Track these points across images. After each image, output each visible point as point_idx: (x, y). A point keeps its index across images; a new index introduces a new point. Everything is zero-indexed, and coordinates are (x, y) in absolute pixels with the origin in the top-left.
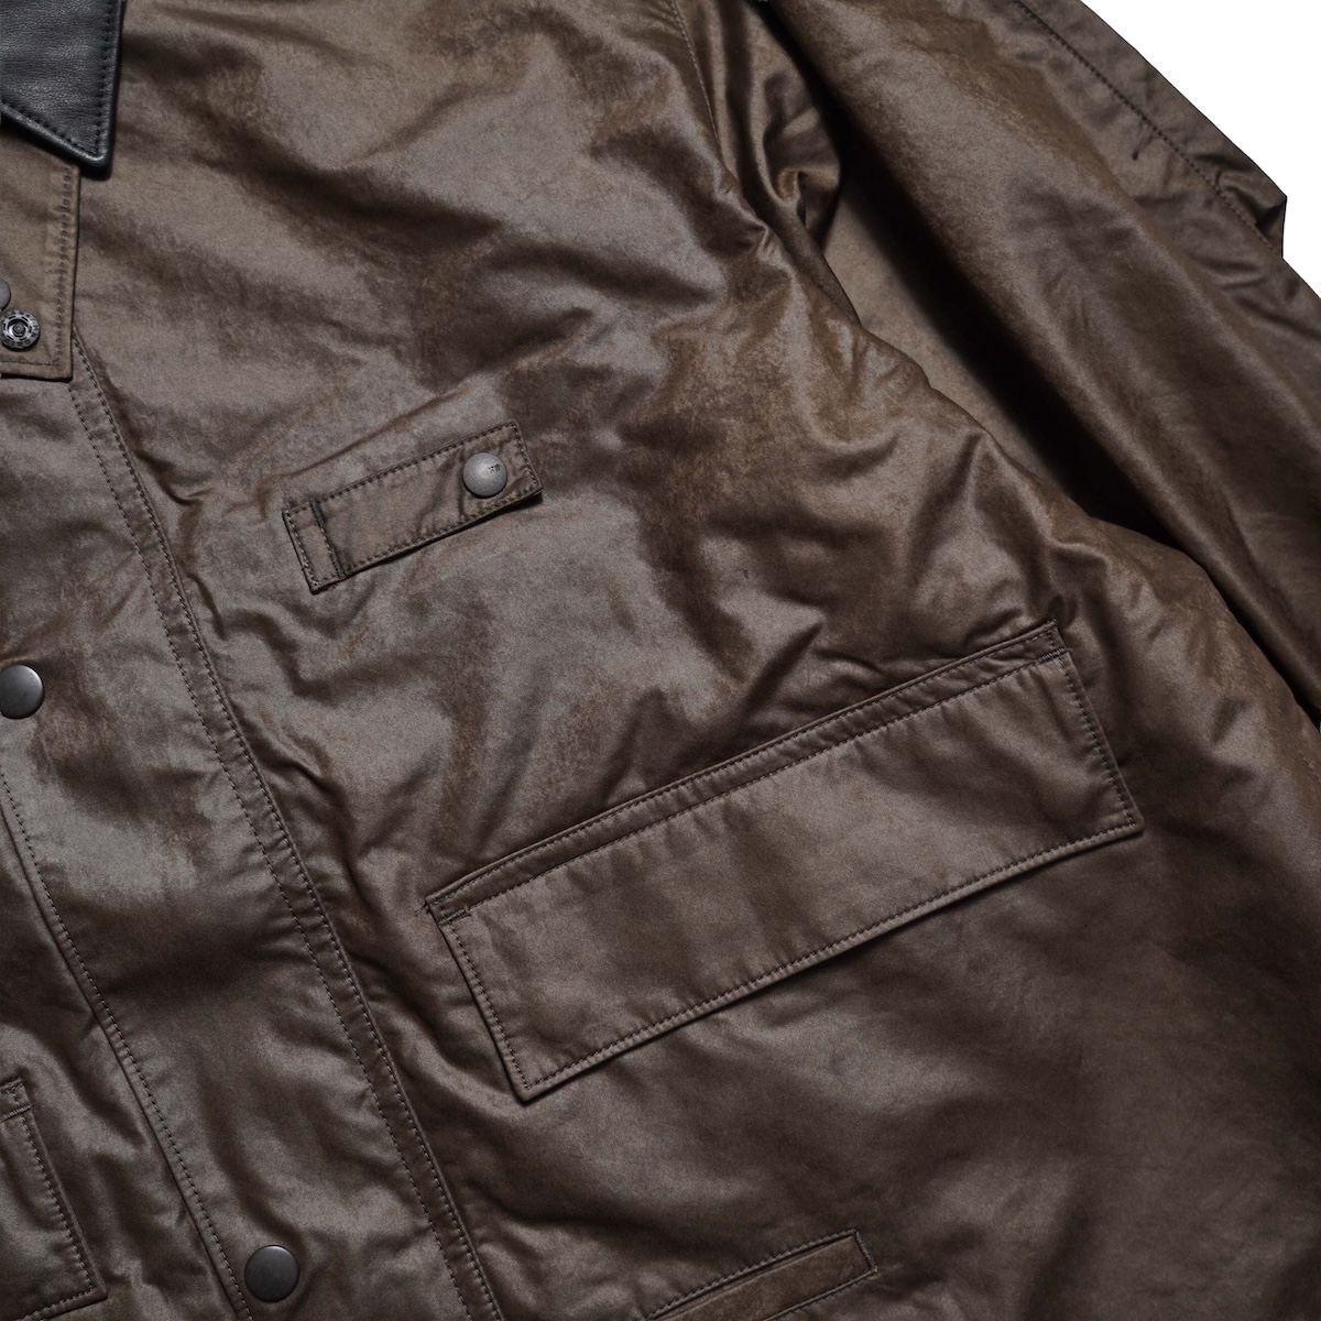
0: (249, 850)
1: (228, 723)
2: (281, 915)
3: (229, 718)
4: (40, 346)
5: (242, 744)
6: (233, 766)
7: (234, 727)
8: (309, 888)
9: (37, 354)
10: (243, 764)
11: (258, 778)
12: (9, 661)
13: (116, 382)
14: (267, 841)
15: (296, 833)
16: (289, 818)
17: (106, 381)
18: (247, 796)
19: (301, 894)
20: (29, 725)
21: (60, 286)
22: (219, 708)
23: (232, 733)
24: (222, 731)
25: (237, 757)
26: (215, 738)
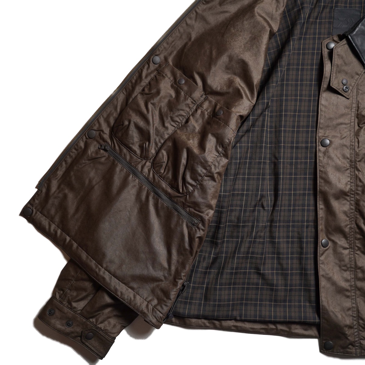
0: (349, 181)
1: (354, 162)
2: (349, 193)
3: (354, 161)
4: (347, 92)
5: (354, 166)
6: (351, 168)
7: (354, 163)
8: (355, 191)
9: (347, 93)
10: (353, 169)
11: (355, 172)
12: (326, 138)
13: (359, 105)
14: (352, 181)
15: (357, 182)
16: (356, 180)
17: (358, 104)
18: (352, 174)
19: (353, 191)
20: (325, 148)
21: (354, 85)
22: (353, 159)
23: (353, 164)
24: (352, 163)
25: (353, 167)
26: (351, 163)
